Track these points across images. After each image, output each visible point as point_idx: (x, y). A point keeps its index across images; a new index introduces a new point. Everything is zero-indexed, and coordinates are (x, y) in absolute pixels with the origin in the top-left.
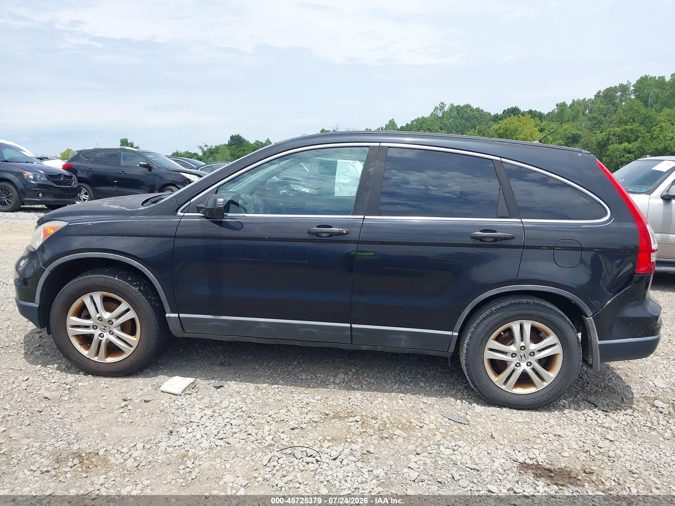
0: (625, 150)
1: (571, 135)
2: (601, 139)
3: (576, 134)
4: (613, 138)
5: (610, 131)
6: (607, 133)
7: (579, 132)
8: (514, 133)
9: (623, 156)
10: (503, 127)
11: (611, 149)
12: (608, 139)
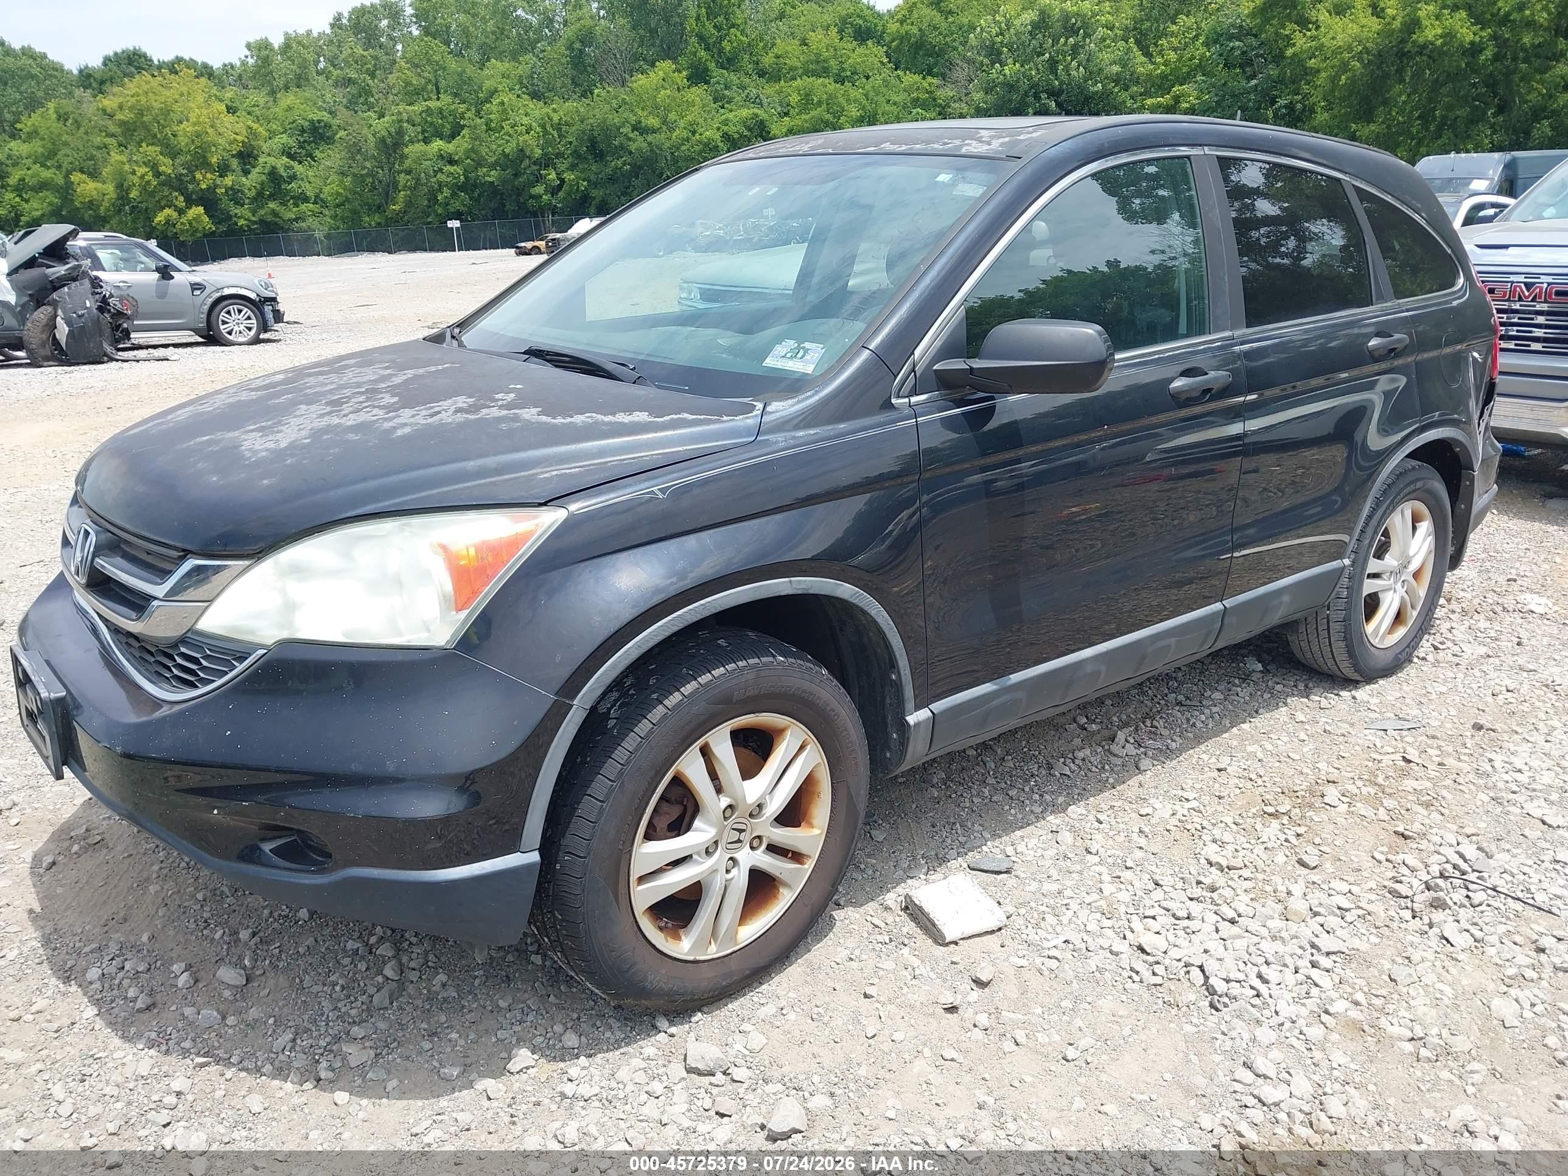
0: (441, 157)
1: (307, 123)
2: (384, 133)
3: (319, 122)
4: (411, 131)
5: (400, 113)
6: (394, 118)
7: (325, 116)
8: (165, 120)
9: (441, 170)
10: (129, 104)
11: (412, 156)
12: (400, 132)
